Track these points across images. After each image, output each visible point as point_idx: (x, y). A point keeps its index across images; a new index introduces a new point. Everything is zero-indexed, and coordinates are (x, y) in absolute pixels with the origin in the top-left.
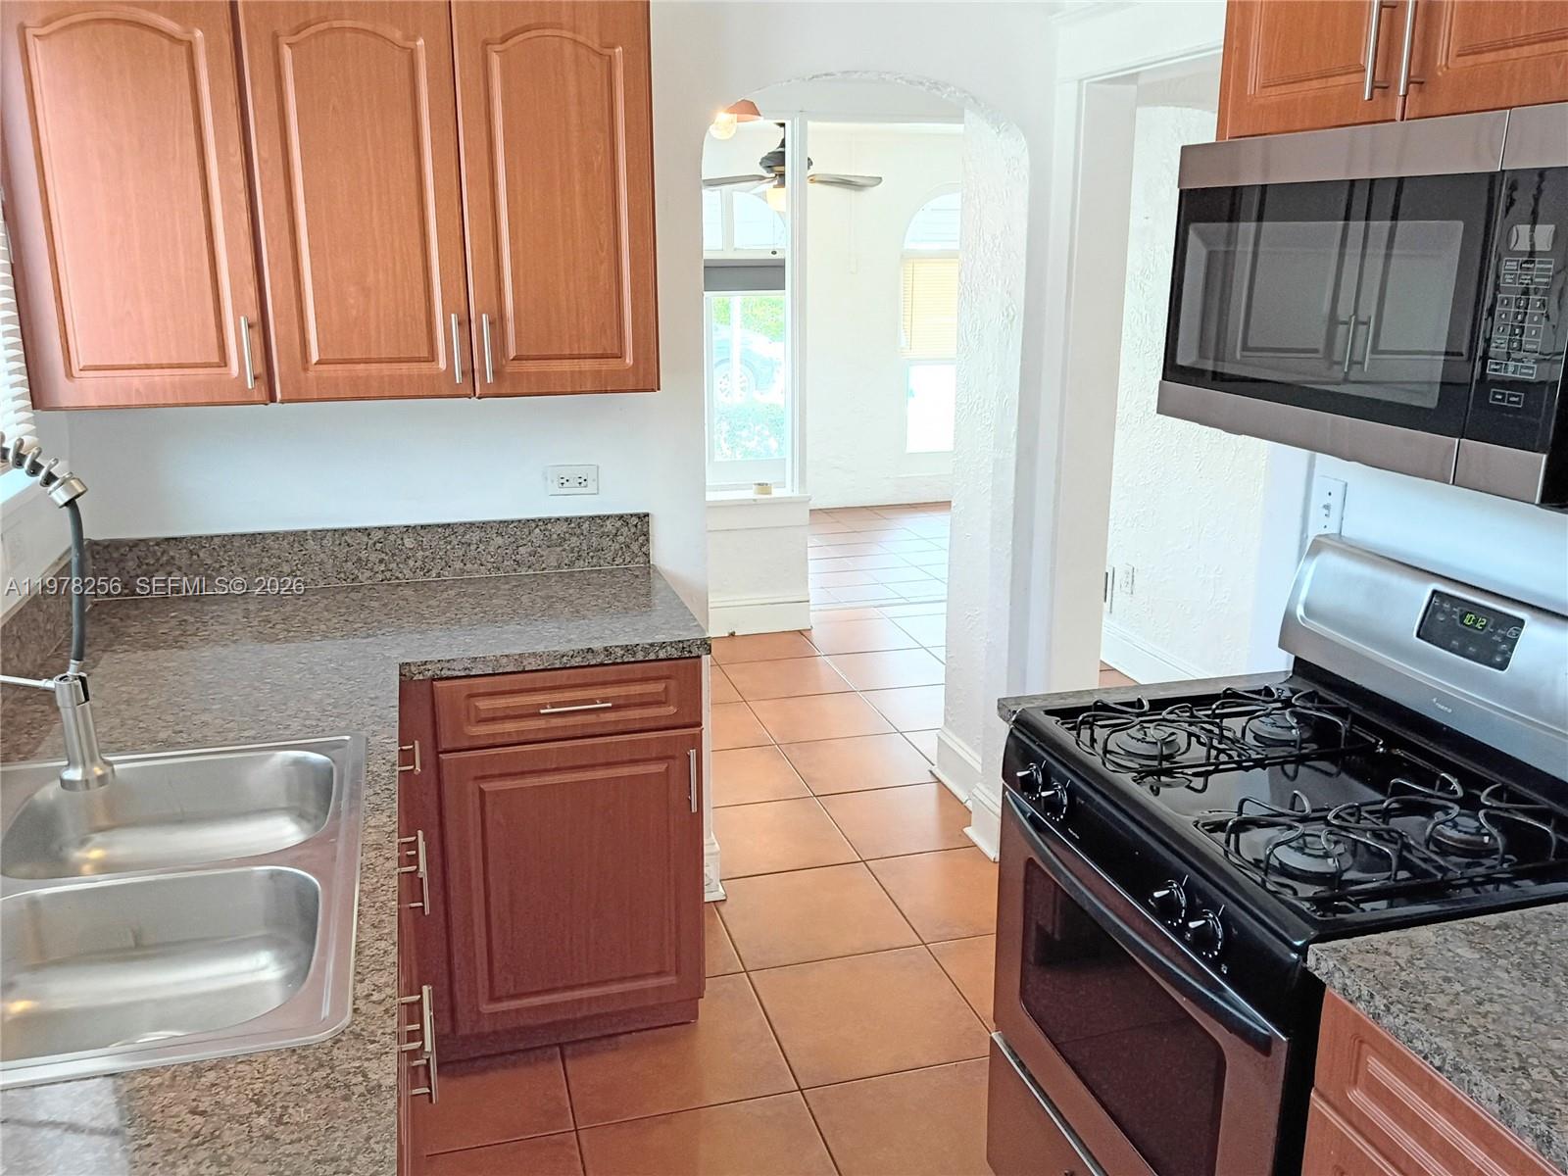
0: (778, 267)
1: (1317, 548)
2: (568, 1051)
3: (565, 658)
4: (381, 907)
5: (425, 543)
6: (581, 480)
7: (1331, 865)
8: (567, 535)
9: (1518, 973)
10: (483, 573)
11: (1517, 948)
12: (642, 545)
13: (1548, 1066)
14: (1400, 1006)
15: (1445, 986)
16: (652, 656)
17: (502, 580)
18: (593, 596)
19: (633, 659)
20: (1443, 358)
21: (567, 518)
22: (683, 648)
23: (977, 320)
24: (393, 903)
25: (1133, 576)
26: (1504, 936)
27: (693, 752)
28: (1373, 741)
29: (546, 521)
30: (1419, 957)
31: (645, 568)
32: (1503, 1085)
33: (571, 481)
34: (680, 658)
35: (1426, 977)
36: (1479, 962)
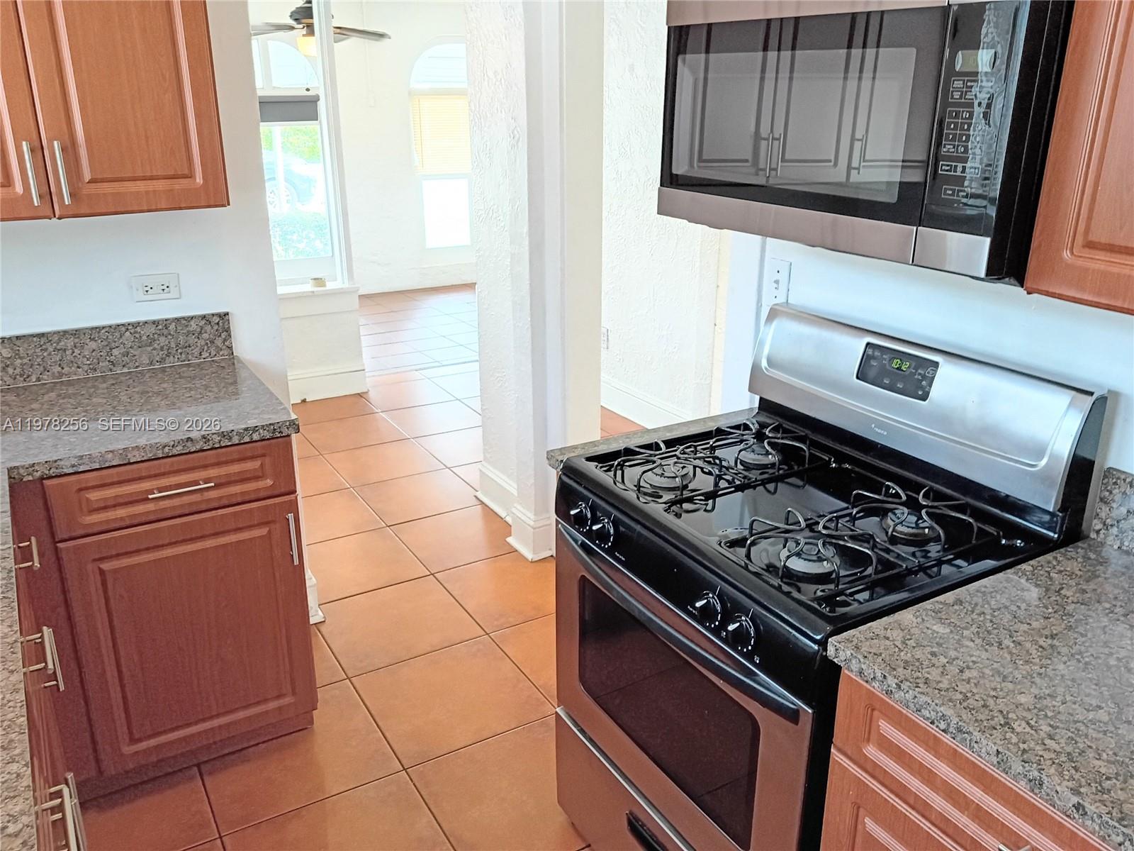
0: (314, 101)
1: (773, 314)
2: (204, 768)
3: (167, 448)
4: (9, 726)
5: (21, 351)
6: (165, 287)
7: (825, 567)
8: (156, 336)
9: (980, 640)
10: (81, 374)
11: (973, 620)
12: (225, 340)
13: (1024, 719)
14: (908, 683)
15: (934, 660)
16: (247, 439)
17: (100, 380)
18: (186, 388)
19: (230, 444)
20: (901, 164)
21: (155, 321)
22: (275, 430)
23: (487, 141)
24: (22, 719)
25: (608, 336)
26: (961, 610)
27: (291, 516)
28: (827, 459)
29: (136, 325)
30: (909, 637)
31: (230, 359)
32: (998, 742)
33: (154, 288)
34: (273, 438)
35: (918, 654)
36: (951, 636)
